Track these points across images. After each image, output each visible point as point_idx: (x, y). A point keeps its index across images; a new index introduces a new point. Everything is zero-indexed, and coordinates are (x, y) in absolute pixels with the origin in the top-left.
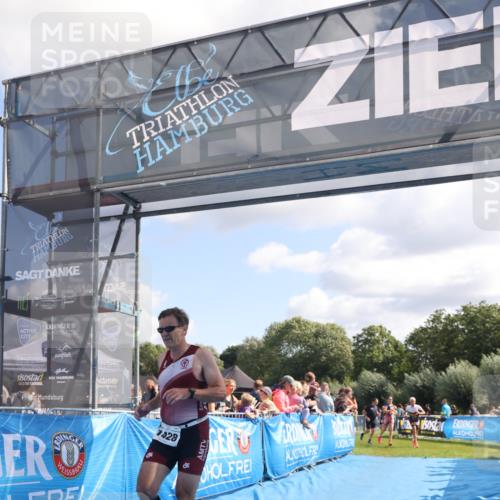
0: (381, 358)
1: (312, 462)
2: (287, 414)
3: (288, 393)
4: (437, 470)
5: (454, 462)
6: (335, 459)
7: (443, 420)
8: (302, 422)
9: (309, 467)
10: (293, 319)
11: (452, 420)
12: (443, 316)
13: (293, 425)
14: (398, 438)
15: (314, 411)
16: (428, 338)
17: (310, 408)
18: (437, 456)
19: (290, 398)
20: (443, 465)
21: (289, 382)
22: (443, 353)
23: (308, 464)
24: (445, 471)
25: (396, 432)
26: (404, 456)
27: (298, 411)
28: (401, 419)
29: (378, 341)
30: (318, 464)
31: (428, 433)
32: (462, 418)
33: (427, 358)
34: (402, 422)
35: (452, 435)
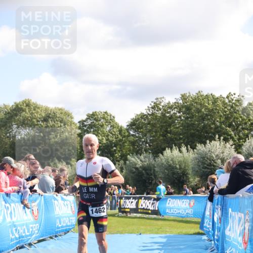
0: (104, 141)
1: (33, 240)
2: (7, 194)
3: (8, 174)
4: (149, 245)
5: (165, 237)
6: (56, 236)
7: (158, 199)
8: (22, 202)
9: (30, 245)
10: (24, 102)
11: (166, 199)
12: (162, 104)
13: (13, 205)
14: (118, 216)
15: (35, 191)
16: (149, 124)
17: (31, 188)
18: (151, 232)
19: (10, 179)
20: (155, 240)
21: (10, 163)
22: (161, 138)
23: (29, 242)
24: (156, 246)
25: (117, 211)
26: (121, 233)
27: (18, 192)
28: (121, 198)
29: (102, 126)
30: (39, 241)
31: (145, 211)
32: (175, 198)
33: (147, 143)
34: (122, 201)
35: (165, 213)
